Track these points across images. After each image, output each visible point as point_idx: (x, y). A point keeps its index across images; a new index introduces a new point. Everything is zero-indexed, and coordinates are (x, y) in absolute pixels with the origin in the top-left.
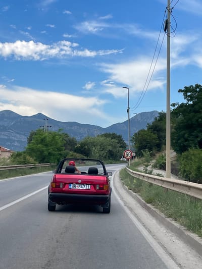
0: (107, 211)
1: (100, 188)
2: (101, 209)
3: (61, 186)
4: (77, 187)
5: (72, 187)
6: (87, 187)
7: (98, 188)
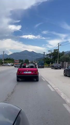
0: (37, 80)
1: (35, 73)
2: (35, 80)
3: (21, 73)
4: (26, 73)
5: (25, 73)
6: (30, 72)
7: (34, 73)
